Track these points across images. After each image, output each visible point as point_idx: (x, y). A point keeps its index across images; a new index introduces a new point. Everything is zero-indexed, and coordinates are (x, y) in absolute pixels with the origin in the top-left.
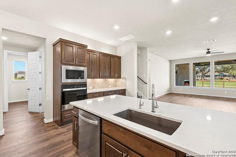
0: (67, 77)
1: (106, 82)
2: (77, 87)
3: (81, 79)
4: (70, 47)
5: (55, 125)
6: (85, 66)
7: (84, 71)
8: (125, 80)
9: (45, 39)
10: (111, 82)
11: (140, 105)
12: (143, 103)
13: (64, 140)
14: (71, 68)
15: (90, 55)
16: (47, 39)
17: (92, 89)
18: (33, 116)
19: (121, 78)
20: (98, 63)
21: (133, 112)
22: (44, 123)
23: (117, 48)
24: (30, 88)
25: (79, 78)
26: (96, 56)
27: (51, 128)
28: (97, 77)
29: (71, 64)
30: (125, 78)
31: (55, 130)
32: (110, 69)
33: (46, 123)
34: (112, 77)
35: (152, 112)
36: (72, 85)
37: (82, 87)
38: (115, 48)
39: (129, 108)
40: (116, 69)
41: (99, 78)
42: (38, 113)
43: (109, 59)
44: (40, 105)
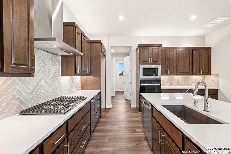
0: (144, 75)
1: (187, 80)
2: (152, 82)
3: (155, 75)
4: (146, 50)
5: (137, 110)
6: (159, 64)
7: (158, 68)
8: (217, 78)
9: (131, 47)
10: (195, 80)
11: (195, 103)
12: (197, 101)
13: (139, 121)
14: (147, 67)
15: (166, 53)
16: (132, 47)
17: (169, 86)
18: (126, 101)
19: (210, 75)
20: (175, 59)
21: (186, 108)
22: (131, 107)
23: (205, 36)
24: (125, 82)
25: (154, 75)
26: (173, 52)
27: (134, 111)
28: (174, 74)
29: (147, 63)
30: (217, 74)
31: (136, 113)
32: (191, 64)
33: (132, 107)
34: (195, 73)
35: (204, 110)
36: (148, 81)
37: (156, 83)
38: (203, 37)
39: (183, 104)
40: (201, 64)
41: (177, 75)
42: (129, 100)
43: (191, 53)
44: (130, 95)
